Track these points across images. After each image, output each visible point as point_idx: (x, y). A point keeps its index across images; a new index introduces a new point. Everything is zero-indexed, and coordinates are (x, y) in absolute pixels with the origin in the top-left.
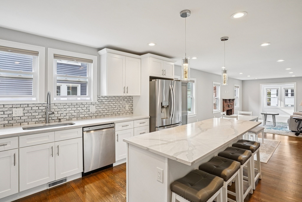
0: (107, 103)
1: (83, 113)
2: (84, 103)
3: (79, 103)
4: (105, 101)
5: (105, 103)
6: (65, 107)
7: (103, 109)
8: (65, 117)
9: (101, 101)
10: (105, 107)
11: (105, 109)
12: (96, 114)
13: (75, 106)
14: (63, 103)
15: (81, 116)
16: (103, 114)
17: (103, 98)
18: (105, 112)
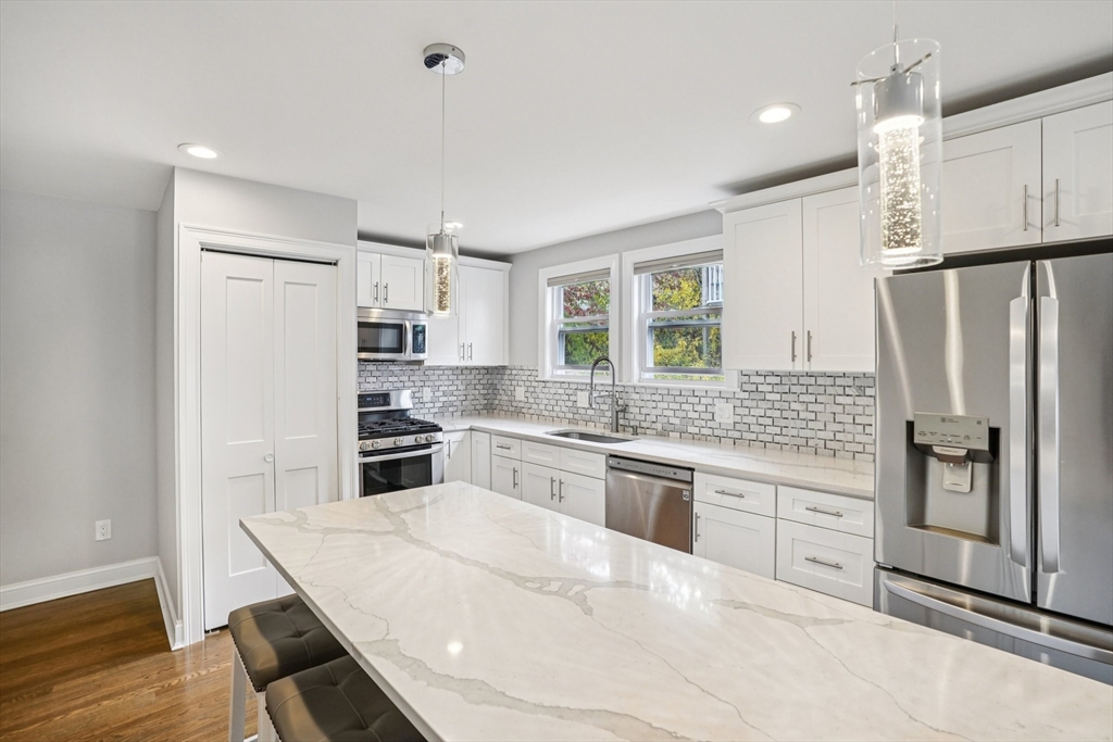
0: (778, 397)
1: (696, 423)
2: (698, 390)
3: (685, 390)
4: (770, 388)
5: (769, 396)
6: (654, 397)
7: (761, 421)
8: (654, 426)
9: (753, 388)
10: (769, 413)
11: (769, 421)
12: (737, 435)
13: (678, 399)
14: (650, 388)
15: (691, 429)
16: (761, 437)
17: (761, 379)
18: (769, 430)
